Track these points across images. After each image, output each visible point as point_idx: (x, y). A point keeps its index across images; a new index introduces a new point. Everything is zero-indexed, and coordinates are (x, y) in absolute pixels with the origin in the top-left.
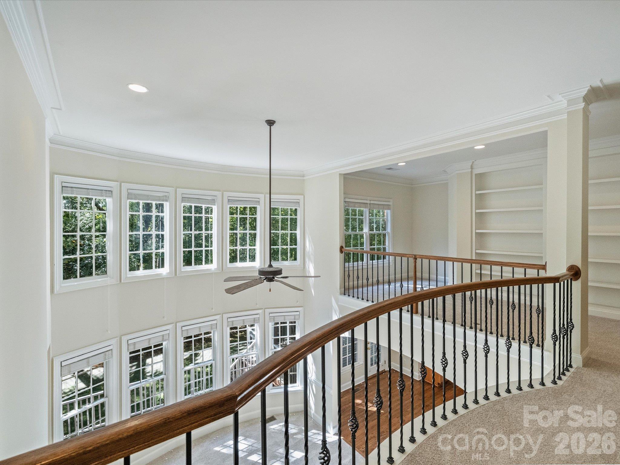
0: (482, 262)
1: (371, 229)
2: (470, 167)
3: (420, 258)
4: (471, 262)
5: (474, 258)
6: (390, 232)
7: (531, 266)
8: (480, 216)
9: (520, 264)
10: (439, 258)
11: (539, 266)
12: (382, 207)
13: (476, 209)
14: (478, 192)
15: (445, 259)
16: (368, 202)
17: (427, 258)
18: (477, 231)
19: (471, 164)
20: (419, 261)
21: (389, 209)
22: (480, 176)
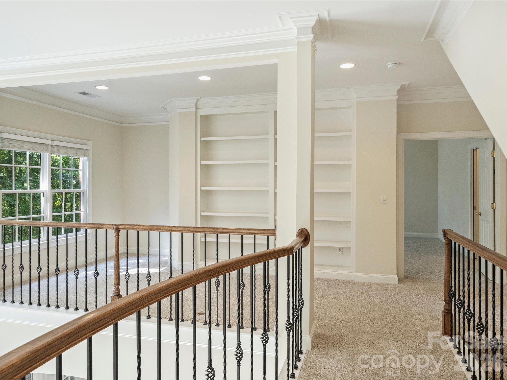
0: (207, 230)
1: (54, 186)
2: (194, 106)
3: (125, 229)
4: (194, 230)
5: (199, 226)
6: (87, 190)
7: (261, 232)
8: (206, 169)
9: (249, 229)
10: (151, 227)
11: (269, 232)
12: (75, 152)
13: (201, 161)
14: (203, 139)
15: (159, 229)
16: (49, 142)
17: (134, 229)
18: (203, 188)
19: (195, 101)
20: (123, 233)
21: (85, 155)
22: (206, 119)
